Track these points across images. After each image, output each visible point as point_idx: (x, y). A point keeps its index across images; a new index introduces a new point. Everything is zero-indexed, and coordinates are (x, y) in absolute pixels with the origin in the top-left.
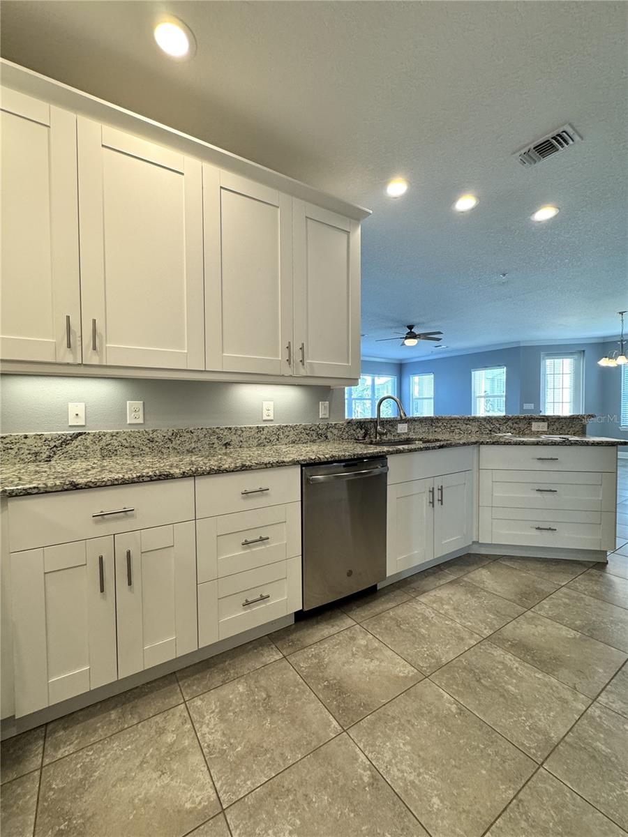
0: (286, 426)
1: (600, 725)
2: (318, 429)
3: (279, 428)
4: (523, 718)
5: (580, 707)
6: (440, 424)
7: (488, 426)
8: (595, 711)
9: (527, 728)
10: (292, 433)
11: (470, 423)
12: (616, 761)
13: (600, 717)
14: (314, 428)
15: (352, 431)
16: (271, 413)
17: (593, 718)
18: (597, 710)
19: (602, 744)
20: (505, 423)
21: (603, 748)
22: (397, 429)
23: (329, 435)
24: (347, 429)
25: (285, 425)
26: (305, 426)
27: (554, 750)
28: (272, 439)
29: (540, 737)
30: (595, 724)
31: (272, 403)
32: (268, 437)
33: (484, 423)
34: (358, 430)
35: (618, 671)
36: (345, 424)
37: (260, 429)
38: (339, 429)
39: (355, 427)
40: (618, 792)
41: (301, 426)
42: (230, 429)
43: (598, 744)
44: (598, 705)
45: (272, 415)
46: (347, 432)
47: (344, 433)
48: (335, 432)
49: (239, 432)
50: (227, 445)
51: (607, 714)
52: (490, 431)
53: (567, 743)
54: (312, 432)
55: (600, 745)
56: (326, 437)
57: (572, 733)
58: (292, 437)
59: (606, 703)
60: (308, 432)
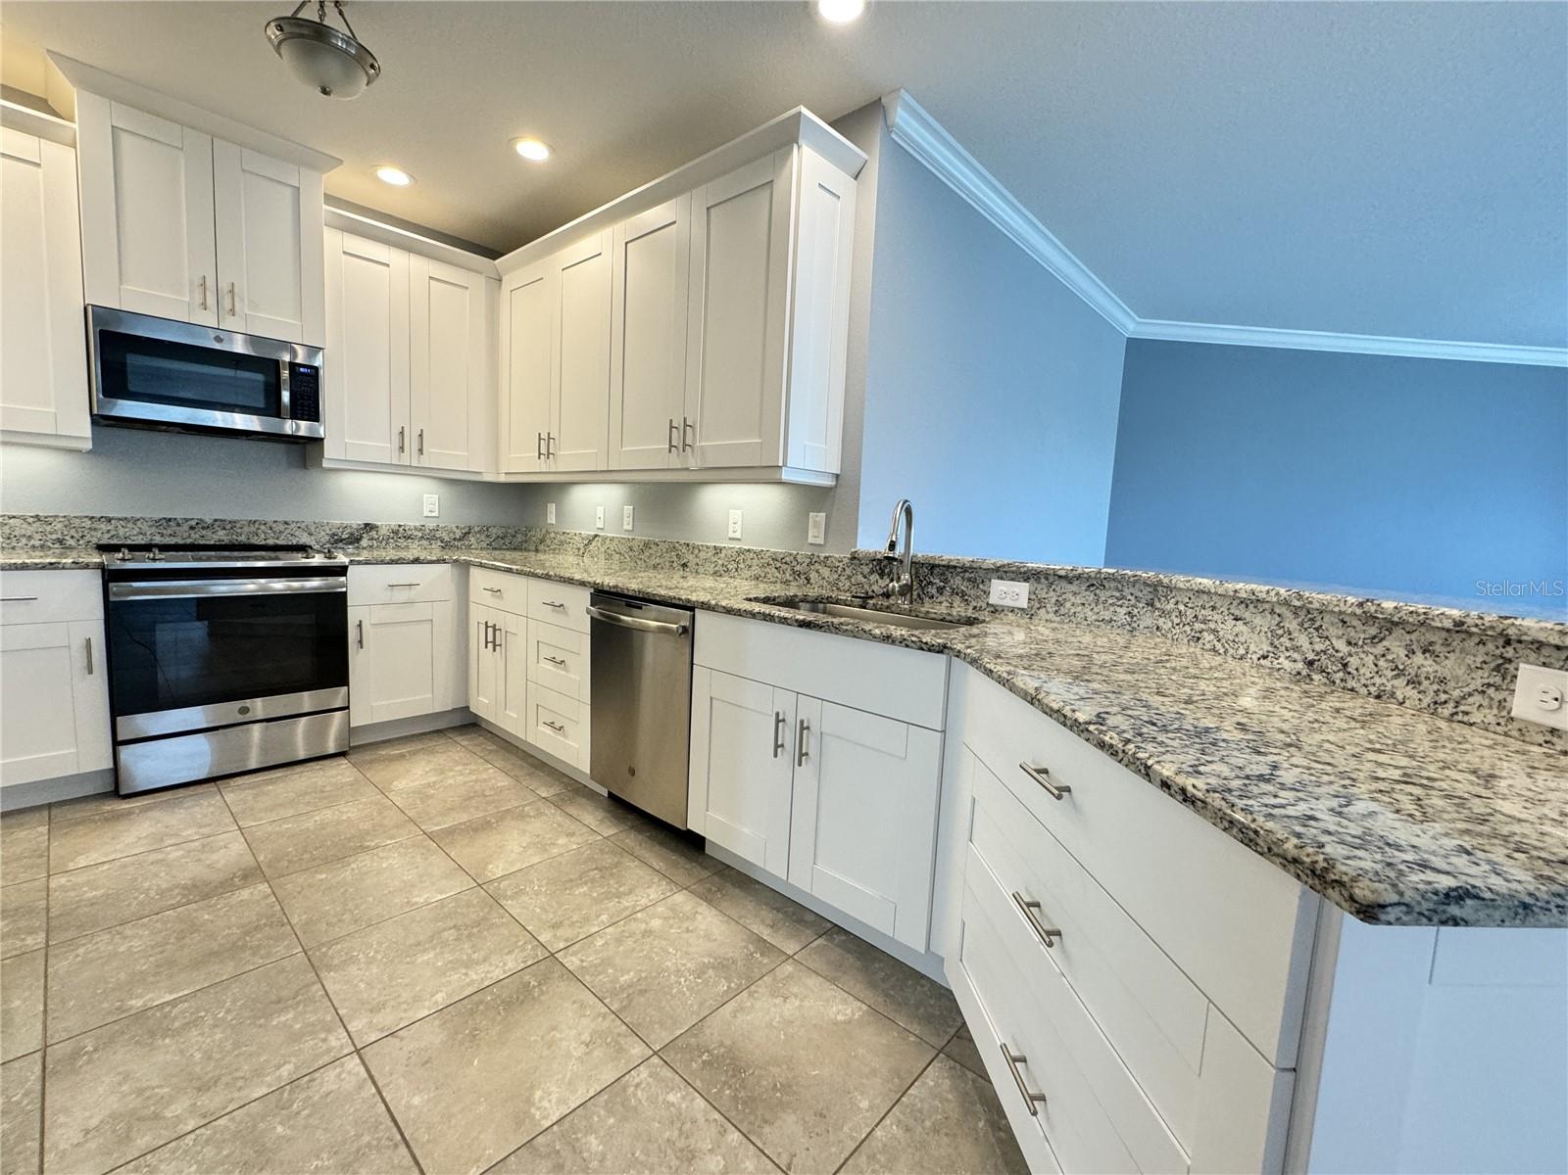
0: (749, 550)
1: (311, 1033)
2: (795, 563)
3: (740, 552)
4: (372, 954)
5: (355, 1024)
6: (1171, 606)
7: (1302, 640)
8: (338, 1040)
9: (356, 954)
10: (755, 561)
11: (1247, 615)
12: (258, 1023)
13: (324, 1040)
14: (787, 559)
15: (860, 577)
16: (738, 527)
17: (329, 1031)
18: (339, 1043)
19: (287, 1020)
20: (1374, 640)
21: (283, 1019)
22: (987, 593)
23: (813, 576)
24: (848, 572)
25: (746, 548)
26: (775, 553)
27: (313, 968)
28: (730, 567)
29: (336, 962)
30: (319, 1027)
31: (739, 512)
32: (725, 563)
33: (1292, 624)
34: (874, 577)
35: (402, 1134)
36: (846, 561)
37: (718, 550)
38: (834, 569)
39: (866, 570)
40: (228, 1004)
41: (768, 554)
42: (688, 545)
43: (290, 1015)
44: (345, 1052)
45: (739, 532)
46: (849, 577)
47: (842, 578)
48: (825, 572)
49: (696, 551)
50: (684, 565)
51: (323, 1054)
52: (1311, 663)
53: (313, 983)
54: (784, 567)
55: (288, 1017)
56: (808, 580)
57: (322, 996)
58: (755, 570)
59: (342, 1065)
60: (778, 565)
